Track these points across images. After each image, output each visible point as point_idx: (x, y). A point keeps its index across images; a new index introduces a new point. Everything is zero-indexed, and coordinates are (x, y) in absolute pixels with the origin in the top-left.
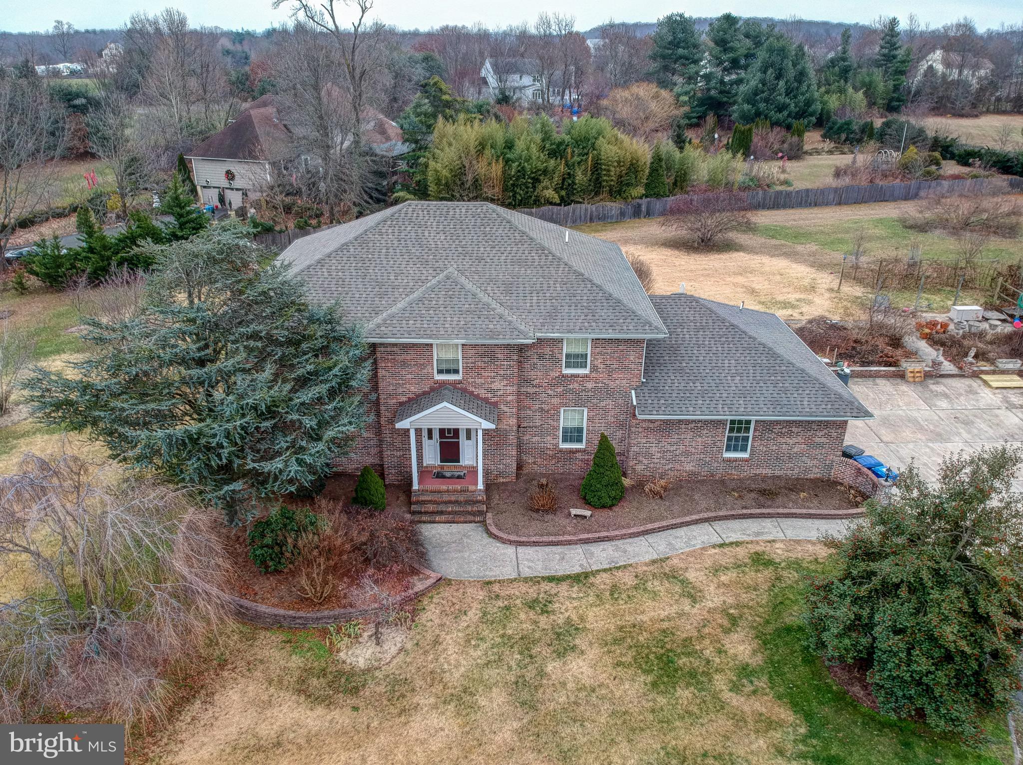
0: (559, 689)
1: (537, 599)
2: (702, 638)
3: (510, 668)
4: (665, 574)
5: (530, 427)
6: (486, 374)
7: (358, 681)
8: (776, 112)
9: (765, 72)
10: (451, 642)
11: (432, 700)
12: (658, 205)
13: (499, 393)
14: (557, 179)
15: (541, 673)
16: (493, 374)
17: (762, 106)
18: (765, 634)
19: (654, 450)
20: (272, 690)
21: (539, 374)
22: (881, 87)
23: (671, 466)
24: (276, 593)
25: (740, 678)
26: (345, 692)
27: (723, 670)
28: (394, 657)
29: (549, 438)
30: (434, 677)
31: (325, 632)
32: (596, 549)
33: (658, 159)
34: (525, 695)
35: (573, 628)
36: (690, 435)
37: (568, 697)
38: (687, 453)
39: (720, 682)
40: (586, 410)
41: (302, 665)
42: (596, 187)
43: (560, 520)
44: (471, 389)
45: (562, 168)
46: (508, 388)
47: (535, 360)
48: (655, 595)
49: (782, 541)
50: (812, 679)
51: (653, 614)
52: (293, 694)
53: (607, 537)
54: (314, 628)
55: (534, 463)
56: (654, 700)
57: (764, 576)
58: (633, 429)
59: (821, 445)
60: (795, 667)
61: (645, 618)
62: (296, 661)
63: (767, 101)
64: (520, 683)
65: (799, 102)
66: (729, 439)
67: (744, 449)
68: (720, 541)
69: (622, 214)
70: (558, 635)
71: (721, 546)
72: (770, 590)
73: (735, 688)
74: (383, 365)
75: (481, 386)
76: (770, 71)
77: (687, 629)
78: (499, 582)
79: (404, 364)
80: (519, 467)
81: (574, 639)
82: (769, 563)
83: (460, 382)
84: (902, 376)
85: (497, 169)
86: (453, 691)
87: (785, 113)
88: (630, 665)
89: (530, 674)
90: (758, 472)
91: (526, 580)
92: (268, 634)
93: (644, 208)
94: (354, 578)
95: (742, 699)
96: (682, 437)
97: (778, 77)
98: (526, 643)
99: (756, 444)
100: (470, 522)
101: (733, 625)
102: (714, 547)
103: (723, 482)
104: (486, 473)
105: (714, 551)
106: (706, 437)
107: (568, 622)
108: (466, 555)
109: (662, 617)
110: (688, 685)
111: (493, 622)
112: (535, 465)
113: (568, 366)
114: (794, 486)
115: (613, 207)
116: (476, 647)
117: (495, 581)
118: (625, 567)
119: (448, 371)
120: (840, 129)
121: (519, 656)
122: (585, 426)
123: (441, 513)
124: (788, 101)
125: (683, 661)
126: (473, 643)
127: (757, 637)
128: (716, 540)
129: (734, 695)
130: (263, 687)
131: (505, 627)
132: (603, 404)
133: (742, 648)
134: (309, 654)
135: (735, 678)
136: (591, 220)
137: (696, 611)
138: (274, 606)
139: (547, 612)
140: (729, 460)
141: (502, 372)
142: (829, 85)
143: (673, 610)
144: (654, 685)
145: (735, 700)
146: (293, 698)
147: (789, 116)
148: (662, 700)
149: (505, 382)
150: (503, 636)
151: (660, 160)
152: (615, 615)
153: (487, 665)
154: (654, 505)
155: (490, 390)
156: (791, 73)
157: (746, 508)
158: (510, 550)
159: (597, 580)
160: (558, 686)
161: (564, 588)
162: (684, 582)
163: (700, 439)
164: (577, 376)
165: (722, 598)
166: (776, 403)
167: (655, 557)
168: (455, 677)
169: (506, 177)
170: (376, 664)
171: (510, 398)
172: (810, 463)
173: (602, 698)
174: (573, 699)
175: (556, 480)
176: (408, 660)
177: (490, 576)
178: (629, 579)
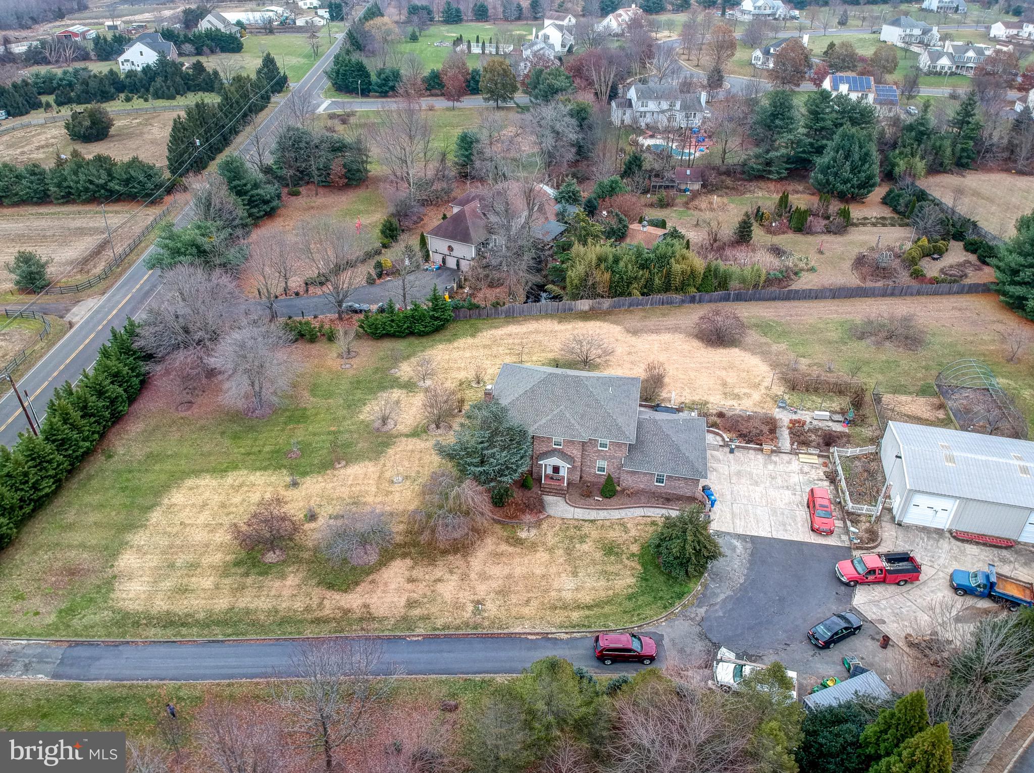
1: (578, 526)
2: (624, 544)
3: (565, 544)
4: (620, 524)
5: (586, 466)
6: (570, 448)
7: (523, 542)
10: (550, 535)
11: (543, 550)
12: (707, 297)
13: (574, 456)
14: (643, 281)
15: (574, 547)
16: (573, 448)
17: (831, 178)
18: (644, 546)
19: (629, 480)
20: (499, 541)
21: (590, 449)
23: (635, 485)
24: (500, 514)
25: (631, 556)
26: (519, 544)
27: (626, 554)
28: (533, 537)
29: (592, 469)
30: (544, 544)
31: (513, 527)
32: (601, 512)
33: (708, 269)
34: (568, 552)
35: (586, 536)
36: (642, 477)
37: (580, 554)
38: (641, 482)
39: (624, 557)
40: (606, 462)
41: (507, 535)
42: (667, 287)
43: (591, 501)
44: (565, 452)
45: (647, 275)
46: (578, 453)
47: (589, 446)
48: (614, 530)
50: (652, 559)
51: (612, 535)
52: (505, 542)
53: (606, 509)
54: (510, 525)
58: (621, 472)
59: (691, 485)
60: (648, 556)
61: (609, 536)
62: (505, 534)
64: (568, 548)
66: (657, 479)
67: (662, 483)
69: (683, 301)
70: (582, 537)
71: (643, 516)
73: (628, 559)
75: (568, 452)
77: (620, 541)
78: (567, 519)
79: (543, 441)
80: (581, 478)
81: (586, 539)
82: (657, 524)
83: (561, 450)
84: (762, 450)
85: (607, 276)
86: (549, 548)
87: (849, 185)
88: (600, 548)
89: (571, 546)
90: (667, 491)
91: (575, 519)
92: (498, 525)
93: (697, 298)
94: (524, 512)
95: (629, 562)
96: (640, 477)
98: (571, 538)
99: (666, 482)
100: (560, 497)
101: (636, 542)
102: (640, 516)
103: (654, 493)
104: (568, 479)
105: (640, 518)
107: (586, 534)
108: (558, 508)
109: (614, 536)
110: (615, 556)
111: (563, 531)
112: (586, 478)
113: (600, 447)
114: (679, 498)
115: (678, 297)
116: (557, 537)
117: (565, 519)
118: (609, 520)
119: (558, 445)
121: (569, 542)
122: (605, 467)
123: (551, 492)
124: (851, 176)
125: (616, 550)
127: (641, 546)
128: (642, 514)
130: (497, 540)
131: (566, 533)
132: (612, 461)
133: (635, 549)
134: (509, 532)
135: (629, 556)
136: (663, 304)
137: (625, 537)
138: (500, 517)
139: (580, 530)
140: (656, 486)
141: (576, 448)
143: (618, 535)
144: (605, 555)
145: (626, 562)
147: (853, 187)
148: (605, 559)
150: (565, 535)
151: (710, 271)
152: (600, 534)
153: (559, 542)
154: (626, 500)
155: (573, 453)
156: (857, 156)
158: (572, 509)
159: (598, 522)
160: (578, 551)
161: (586, 524)
162: (625, 527)
163: (646, 478)
164: (603, 451)
165: (636, 534)
166: (673, 469)
167: (620, 517)
168: (550, 544)
169: (611, 281)
170: (528, 538)
171: (578, 458)
172: (687, 491)
173: (590, 556)
175: (593, 484)
176: (537, 538)
177: (564, 516)
178: (608, 523)
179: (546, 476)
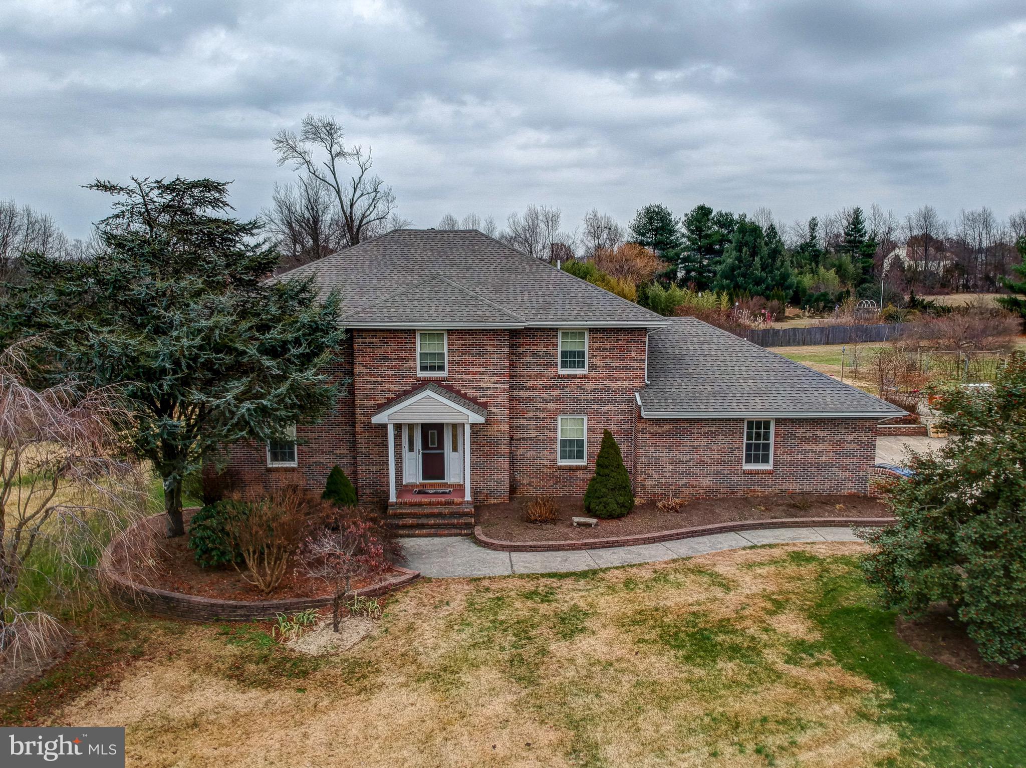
0: (566, 664)
1: (535, 591)
2: (742, 618)
3: (502, 648)
4: (689, 569)
5: (524, 439)
6: (474, 370)
7: (309, 666)
8: (754, 286)
9: (740, 251)
10: (428, 628)
11: (402, 679)
13: (489, 392)
15: (543, 652)
16: (482, 369)
18: (820, 616)
19: (664, 460)
20: (195, 676)
21: (533, 374)
22: (851, 268)
23: (685, 481)
24: (216, 587)
25: (794, 651)
26: (289, 677)
27: (773, 645)
28: (355, 644)
29: (546, 453)
30: (406, 658)
31: (271, 625)
32: (604, 553)
34: (523, 671)
35: (580, 613)
36: (703, 442)
37: (578, 672)
38: (702, 464)
39: (771, 656)
40: (585, 418)
41: (238, 653)
43: (561, 529)
44: (457, 387)
46: (499, 385)
47: (528, 358)
48: (679, 585)
49: (823, 543)
50: (889, 651)
51: (678, 599)
52: (222, 679)
53: (617, 542)
54: (258, 621)
55: (530, 484)
56: (690, 672)
57: (808, 571)
58: (639, 435)
59: (851, 453)
60: (864, 642)
61: (669, 603)
62: (232, 649)
63: (744, 275)
64: (516, 660)
65: (775, 276)
66: (749, 447)
67: (766, 460)
68: (750, 544)
70: (563, 620)
71: (751, 548)
72: (817, 579)
73: (792, 660)
74: (360, 359)
75: (468, 384)
76: (745, 249)
77: (723, 611)
78: (490, 578)
79: (385, 357)
80: (513, 489)
81: (582, 622)
82: (811, 559)
83: (445, 379)
84: (924, 433)
86: (429, 670)
87: (763, 286)
88: (654, 642)
89: (529, 652)
90: (784, 487)
91: (521, 577)
92: (201, 628)
95: (804, 670)
96: (695, 444)
97: (754, 254)
98: (523, 626)
99: (778, 452)
100: (456, 535)
101: (779, 608)
102: (744, 549)
104: (475, 492)
105: (744, 552)
106: (721, 444)
107: (575, 608)
108: (450, 560)
109: (690, 601)
110: (731, 659)
111: (482, 610)
112: (531, 487)
113: (564, 365)
114: (827, 501)
116: (460, 631)
117: (484, 578)
118: (640, 565)
119: (432, 368)
120: (818, 300)
121: (514, 639)
122: (585, 438)
123: (422, 526)
124: (764, 275)
125: (720, 638)
126: (456, 627)
127: (809, 617)
128: (745, 543)
129: (792, 666)
130: (185, 674)
131: (496, 614)
132: (604, 409)
133: (795, 626)
134: (249, 644)
135: (789, 652)
137: (731, 597)
138: (212, 597)
139: (548, 601)
140: (750, 473)
141: (492, 367)
142: (802, 267)
143: (703, 597)
144: (688, 658)
145: (794, 670)
146: (222, 682)
148: (699, 672)
149: (496, 378)
150: (493, 621)
152: (631, 601)
153: (474, 646)
154: (670, 517)
155: (479, 389)
156: (765, 250)
157: (775, 518)
158: (504, 553)
159: (609, 575)
160: (565, 662)
161: (568, 584)
162: (713, 575)
163: (715, 447)
164: (575, 376)
165: (761, 586)
166: (796, 401)
167: (675, 557)
168: (432, 659)
170: (333, 651)
171: (501, 398)
172: (842, 475)
173: (623, 671)
174: (584, 673)
176: (373, 645)
177: (477, 574)
178: (646, 574)
179: (402, 489)
